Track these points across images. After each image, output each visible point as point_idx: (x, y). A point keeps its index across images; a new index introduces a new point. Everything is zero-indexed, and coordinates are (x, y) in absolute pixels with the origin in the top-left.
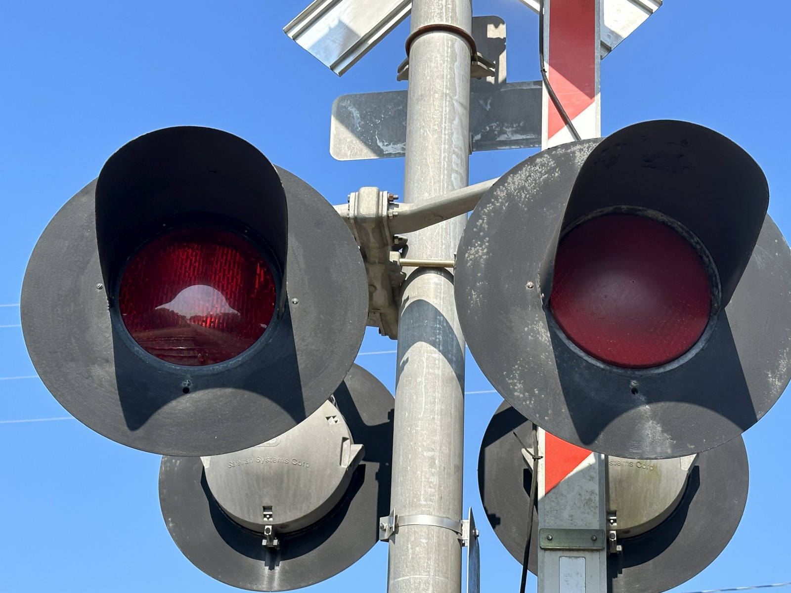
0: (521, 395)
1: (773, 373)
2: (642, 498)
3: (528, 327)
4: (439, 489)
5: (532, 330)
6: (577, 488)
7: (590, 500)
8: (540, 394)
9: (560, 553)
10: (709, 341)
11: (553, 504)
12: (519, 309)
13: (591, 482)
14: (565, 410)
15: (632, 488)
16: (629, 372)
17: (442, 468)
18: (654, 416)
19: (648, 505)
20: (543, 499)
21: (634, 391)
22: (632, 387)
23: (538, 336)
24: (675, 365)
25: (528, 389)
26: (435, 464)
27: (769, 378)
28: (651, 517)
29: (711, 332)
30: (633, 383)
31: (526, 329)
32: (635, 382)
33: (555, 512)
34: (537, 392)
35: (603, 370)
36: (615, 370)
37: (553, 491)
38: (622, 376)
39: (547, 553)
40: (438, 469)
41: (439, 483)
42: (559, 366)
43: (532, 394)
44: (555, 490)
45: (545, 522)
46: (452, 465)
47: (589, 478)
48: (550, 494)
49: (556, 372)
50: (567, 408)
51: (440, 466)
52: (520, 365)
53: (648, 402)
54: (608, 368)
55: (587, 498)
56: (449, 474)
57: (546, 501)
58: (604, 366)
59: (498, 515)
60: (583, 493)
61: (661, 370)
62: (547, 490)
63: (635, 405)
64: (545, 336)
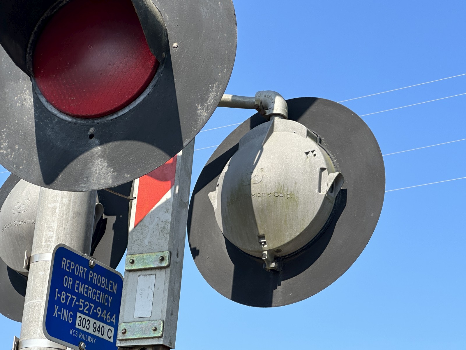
0: (5, 152)
1: (202, 105)
2: (283, 222)
3: (18, 97)
4: (57, 231)
5: (20, 99)
6: (156, 219)
7: (164, 228)
8: (19, 149)
9: (139, 273)
10: (155, 86)
11: (139, 234)
12: (12, 83)
13: (167, 213)
14: (36, 159)
15: (273, 215)
16: (90, 122)
17: (61, 215)
18: (103, 155)
19: (289, 227)
20: (132, 231)
21: (91, 136)
22: (90, 134)
23: (24, 102)
24: (126, 110)
25: (11, 147)
26: (55, 212)
27: (199, 110)
28: (293, 236)
29: (157, 79)
30: (91, 130)
31: (16, 98)
32: (92, 129)
33: (140, 240)
34: (17, 148)
35: (70, 122)
36: (80, 121)
37: (140, 224)
38: (83, 125)
39: (131, 273)
40: (57, 216)
41: (57, 227)
42: (37, 125)
43: (13, 150)
44: (141, 223)
45: (131, 249)
46: (71, 212)
47: (165, 210)
48: (137, 227)
49: (34, 130)
50: (37, 157)
51: (60, 213)
52: (8, 128)
53: (100, 144)
54: (74, 120)
55: (162, 226)
56: (66, 220)
57: (134, 233)
58: (72, 119)
59: (197, 249)
60: (160, 223)
61: (115, 116)
62: (136, 224)
63: (90, 147)
64: (29, 102)
